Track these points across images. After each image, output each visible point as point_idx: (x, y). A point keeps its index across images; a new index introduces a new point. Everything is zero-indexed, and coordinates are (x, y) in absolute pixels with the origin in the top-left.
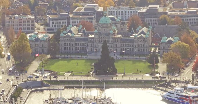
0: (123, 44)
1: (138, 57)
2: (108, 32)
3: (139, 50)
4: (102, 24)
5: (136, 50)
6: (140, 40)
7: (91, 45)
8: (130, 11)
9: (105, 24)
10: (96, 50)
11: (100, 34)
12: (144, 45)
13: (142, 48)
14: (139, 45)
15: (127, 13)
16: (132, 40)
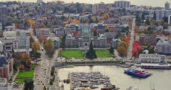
0: (95, 42)
1: (103, 49)
2: (88, 37)
3: (102, 45)
4: (85, 33)
5: (101, 45)
6: (103, 40)
7: (80, 43)
8: (89, 25)
9: (86, 33)
10: (82, 45)
11: (84, 38)
12: (104, 43)
13: (104, 44)
14: (102, 43)
15: (88, 26)
16: (99, 41)
